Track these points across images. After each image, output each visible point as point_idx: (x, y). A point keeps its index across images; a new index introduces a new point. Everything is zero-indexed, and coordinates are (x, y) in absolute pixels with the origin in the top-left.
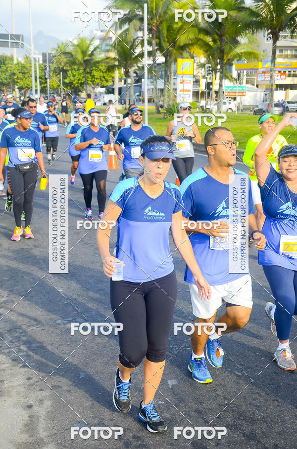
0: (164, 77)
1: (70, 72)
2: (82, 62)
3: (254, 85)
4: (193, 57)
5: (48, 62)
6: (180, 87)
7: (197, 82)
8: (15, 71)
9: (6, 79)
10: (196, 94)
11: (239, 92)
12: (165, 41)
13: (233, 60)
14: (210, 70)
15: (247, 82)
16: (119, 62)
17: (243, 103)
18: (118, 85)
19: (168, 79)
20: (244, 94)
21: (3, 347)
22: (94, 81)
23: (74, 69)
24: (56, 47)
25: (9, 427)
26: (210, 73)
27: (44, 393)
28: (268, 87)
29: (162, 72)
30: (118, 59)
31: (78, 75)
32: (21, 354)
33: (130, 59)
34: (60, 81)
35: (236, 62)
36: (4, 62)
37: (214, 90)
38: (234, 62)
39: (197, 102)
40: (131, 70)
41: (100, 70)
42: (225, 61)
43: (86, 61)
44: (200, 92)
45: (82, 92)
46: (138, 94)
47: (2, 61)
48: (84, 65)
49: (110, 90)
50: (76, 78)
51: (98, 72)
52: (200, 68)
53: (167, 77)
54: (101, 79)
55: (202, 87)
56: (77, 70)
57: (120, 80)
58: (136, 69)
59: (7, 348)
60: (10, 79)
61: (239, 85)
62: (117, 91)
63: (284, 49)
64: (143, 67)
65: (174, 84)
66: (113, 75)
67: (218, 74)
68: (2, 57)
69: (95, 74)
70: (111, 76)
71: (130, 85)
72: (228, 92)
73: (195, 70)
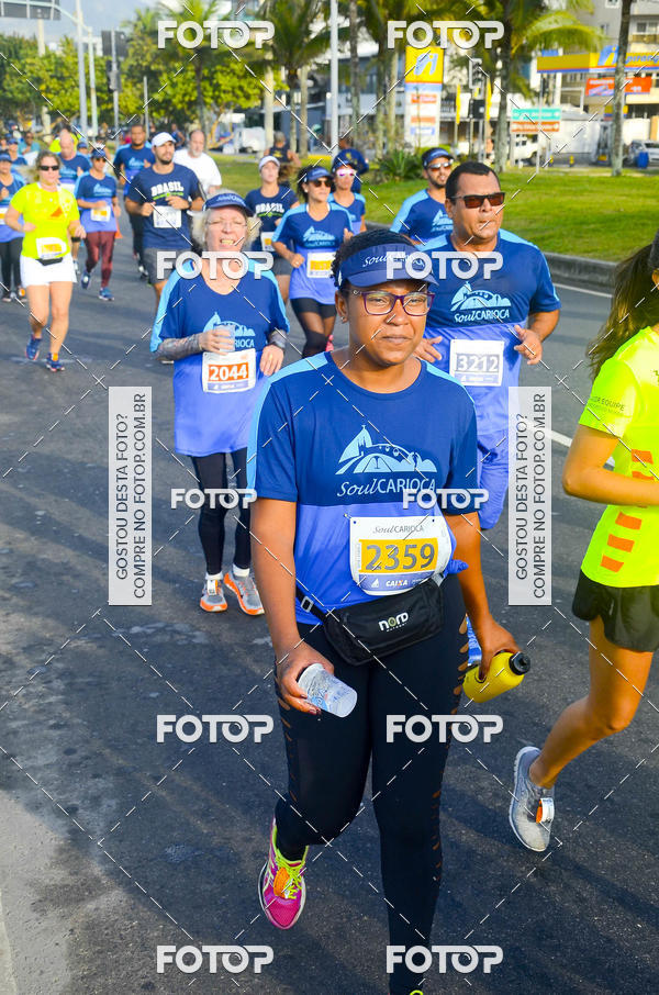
0: (375, 89)
1: (165, 76)
2: (191, 51)
3: (578, 106)
5: (114, 53)
6: (411, 111)
7: (450, 100)
8: (43, 74)
9: (22, 92)
10: (447, 128)
11: (543, 123)
12: (378, 3)
13: (531, 48)
14: (478, 72)
15: (564, 100)
16: (275, 53)
17: (552, 147)
18: (272, 106)
19: (385, 92)
20: (556, 127)
21: (12, 685)
22: (219, 97)
23: (175, 70)
24: (133, 18)
25: (26, 853)
26: (479, 80)
27: (101, 784)
28: (610, 111)
29: (371, 76)
30: (272, 46)
31: (184, 84)
32: (52, 699)
33: (300, 47)
34: (142, 97)
35: (539, 53)
36: (16, 53)
37: (487, 119)
38: (533, 54)
39: (450, 145)
40: (303, 73)
41: (233, 71)
42: (513, 51)
43: (201, 52)
44: (457, 122)
45: (192, 122)
46: (317, 127)
47: (12, 49)
48: (196, 59)
49: (256, 117)
50: (178, 89)
51: (228, 78)
52: (458, 68)
53: (383, 88)
54: (233, 92)
55: (462, 111)
56: (181, 73)
57: (278, 93)
58: (314, 71)
60: (30, 91)
61: (546, 107)
62: (269, 121)
63: (648, 22)
64: (328, 66)
65: (399, 104)
66: (261, 85)
67: (498, 82)
68: (11, 40)
69: (220, 82)
70: (256, 87)
71: (298, 107)
72: (518, 123)
73: (445, 73)
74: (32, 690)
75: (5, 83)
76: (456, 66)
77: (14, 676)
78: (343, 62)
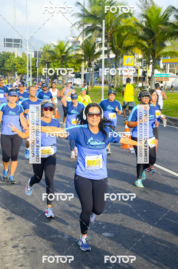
0: (114, 67)
1: (52, 63)
2: (60, 57)
3: (175, 73)
4: (134, 55)
5: (38, 57)
8: (16, 63)
9: (10, 68)
10: (135, 79)
11: (165, 78)
12: (115, 44)
14: (145, 63)
15: (170, 71)
16: (85, 57)
17: (167, 85)
18: (83, 72)
20: (168, 79)
21: (7, 251)
23: (55, 62)
24: (43, 47)
26: (145, 65)
29: (113, 64)
30: (84, 55)
31: (57, 66)
32: (20, 256)
33: (92, 55)
35: (163, 58)
36: (9, 57)
37: (147, 76)
38: (161, 58)
40: (93, 63)
41: (72, 62)
42: (156, 57)
43: (63, 57)
44: (138, 77)
46: (96, 78)
47: (7, 56)
48: (61, 59)
49: (78, 75)
51: (71, 64)
53: (117, 67)
54: (72, 68)
55: (140, 74)
56: (57, 62)
57: (85, 69)
58: (95, 62)
59: (10, 252)
60: (12, 68)
61: (165, 73)
62: (83, 76)
64: (101, 61)
65: (121, 72)
66: (80, 66)
67: (151, 66)
68: (7, 53)
69: (68, 65)
70: (79, 67)
71: (91, 72)
72: (157, 78)
73: (135, 63)
74: (13, 253)
75: (5, 65)
76: (138, 61)
77: (7, 248)
78: (105, 59)
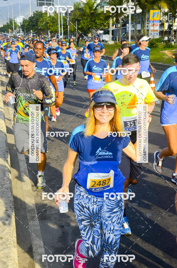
0: (141, 22)
1: (82, 21)
2: (90, 14)
4: (160, 9)
5: (68, 15)
6: (151, 28)
7: (162, 25)
8: (48, 21)
9: (43, 26)
10: (162, 33)
14: (171, 17)
18: (112, 28)
19: (144, 23)
22: (97, 26)
23: (84, 19)
25: (51, 238)
26: (171, 19)
31: (87, 23)
36: (41, 16)
37: (173, 30)
39: (162, 38)
40: (120, 19)
41: (101, 19)
43: (92, 14)
44: (164, 31)
45: (89, 33)
46: (124, 34)
47: (40, 15)
48: (91, 16)
49: (106, 32)
50: (85, 24)
51: (99, 21)
52: (165, 16)
53: (143, 22)
54: (101, 25)
55: (166, 27)
56: (86, 20)
57: (113, 25)
58: (123, 18)
60: (45, 26)
62: (111, 33)
64: (128, 17)
65: (147, 27)
66: (108, 22)
67: (176, 19)
68: (40, 12)
69: (97, 22)
71: (119, 28)
73: (161, 17)
75: (38, 24)
76: (164, 15)
78: (132, 15)
